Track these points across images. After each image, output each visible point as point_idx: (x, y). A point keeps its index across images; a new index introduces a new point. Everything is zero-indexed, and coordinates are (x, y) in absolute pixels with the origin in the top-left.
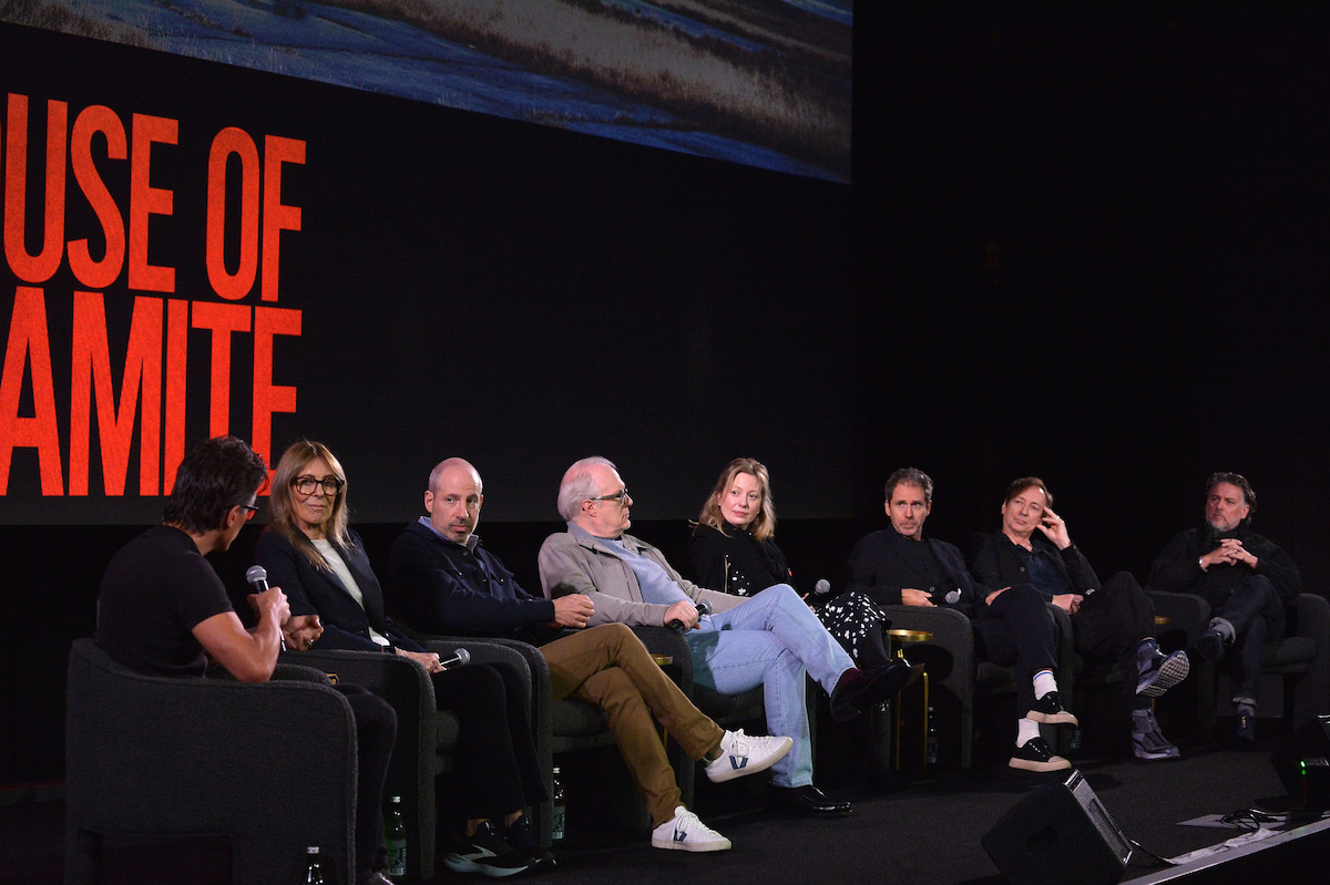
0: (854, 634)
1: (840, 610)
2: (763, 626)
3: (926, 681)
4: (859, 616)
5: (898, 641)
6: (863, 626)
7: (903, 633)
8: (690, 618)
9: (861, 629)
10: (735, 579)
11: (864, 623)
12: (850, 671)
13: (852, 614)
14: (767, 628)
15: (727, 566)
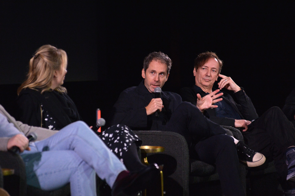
0: (120, 150)
1: (111, 136)
2: (68, 147)
3: (162, 176)
4: (123, 139)
5: (144, 153)
6: (125, 145)
7: (146, 147)
8: (24, 144)
9: (124, 146)
10: (46, 119)
11: (126, 143)
12: (123, 173)
13: (118, 138)
14: (71, 148)
15: (42, 111)
